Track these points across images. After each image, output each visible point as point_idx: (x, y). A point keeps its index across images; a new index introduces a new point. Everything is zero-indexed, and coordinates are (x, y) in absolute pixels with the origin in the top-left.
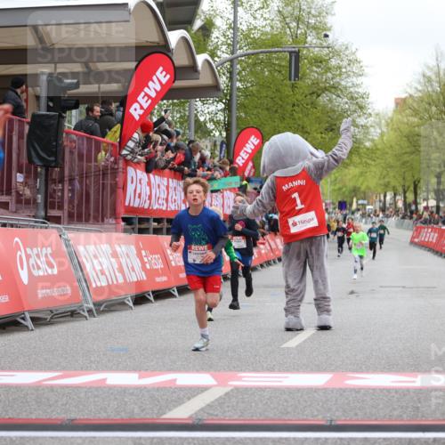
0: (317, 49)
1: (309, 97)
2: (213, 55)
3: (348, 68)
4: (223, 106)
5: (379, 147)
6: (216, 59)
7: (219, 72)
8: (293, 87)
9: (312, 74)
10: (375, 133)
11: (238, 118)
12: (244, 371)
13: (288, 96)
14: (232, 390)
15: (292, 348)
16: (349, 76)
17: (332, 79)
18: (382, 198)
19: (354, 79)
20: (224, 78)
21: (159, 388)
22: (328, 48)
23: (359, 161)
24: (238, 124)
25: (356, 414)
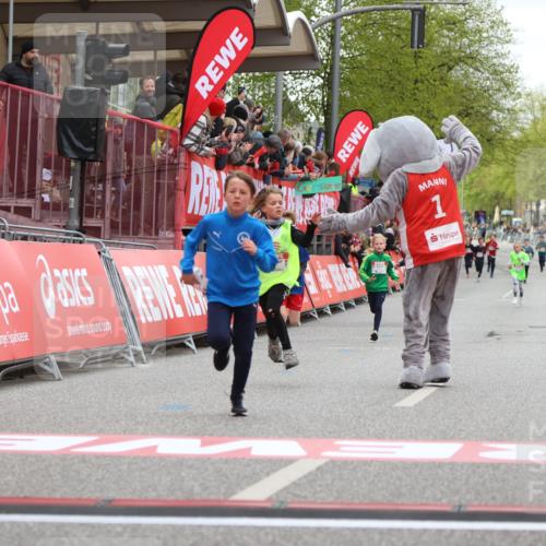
0: (449, 6)
1: (436, 70)
2: (309, 13)
3: (491, 33)
4: (322, 81)
5: (531, 138)
6: (313, 18)
7: (316, 35)
8: (417, 56)
9: (443, 40)
10: (526, 119)
11: (342, 99)
12: (344, 438)
13: (409, 69)
14: (326, 464)
15: (410, 408)
16: (492, 42)
17: (469, 46)
18: (534, 208)
19: (499, 47)
20: (324, 44)
21: (228, 459)
22: (464, 4)
23: (503, 157)
24: (340, 106)
25: (494, 498)
